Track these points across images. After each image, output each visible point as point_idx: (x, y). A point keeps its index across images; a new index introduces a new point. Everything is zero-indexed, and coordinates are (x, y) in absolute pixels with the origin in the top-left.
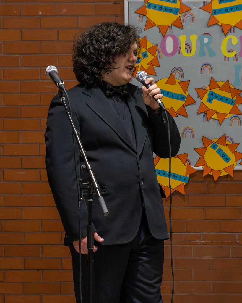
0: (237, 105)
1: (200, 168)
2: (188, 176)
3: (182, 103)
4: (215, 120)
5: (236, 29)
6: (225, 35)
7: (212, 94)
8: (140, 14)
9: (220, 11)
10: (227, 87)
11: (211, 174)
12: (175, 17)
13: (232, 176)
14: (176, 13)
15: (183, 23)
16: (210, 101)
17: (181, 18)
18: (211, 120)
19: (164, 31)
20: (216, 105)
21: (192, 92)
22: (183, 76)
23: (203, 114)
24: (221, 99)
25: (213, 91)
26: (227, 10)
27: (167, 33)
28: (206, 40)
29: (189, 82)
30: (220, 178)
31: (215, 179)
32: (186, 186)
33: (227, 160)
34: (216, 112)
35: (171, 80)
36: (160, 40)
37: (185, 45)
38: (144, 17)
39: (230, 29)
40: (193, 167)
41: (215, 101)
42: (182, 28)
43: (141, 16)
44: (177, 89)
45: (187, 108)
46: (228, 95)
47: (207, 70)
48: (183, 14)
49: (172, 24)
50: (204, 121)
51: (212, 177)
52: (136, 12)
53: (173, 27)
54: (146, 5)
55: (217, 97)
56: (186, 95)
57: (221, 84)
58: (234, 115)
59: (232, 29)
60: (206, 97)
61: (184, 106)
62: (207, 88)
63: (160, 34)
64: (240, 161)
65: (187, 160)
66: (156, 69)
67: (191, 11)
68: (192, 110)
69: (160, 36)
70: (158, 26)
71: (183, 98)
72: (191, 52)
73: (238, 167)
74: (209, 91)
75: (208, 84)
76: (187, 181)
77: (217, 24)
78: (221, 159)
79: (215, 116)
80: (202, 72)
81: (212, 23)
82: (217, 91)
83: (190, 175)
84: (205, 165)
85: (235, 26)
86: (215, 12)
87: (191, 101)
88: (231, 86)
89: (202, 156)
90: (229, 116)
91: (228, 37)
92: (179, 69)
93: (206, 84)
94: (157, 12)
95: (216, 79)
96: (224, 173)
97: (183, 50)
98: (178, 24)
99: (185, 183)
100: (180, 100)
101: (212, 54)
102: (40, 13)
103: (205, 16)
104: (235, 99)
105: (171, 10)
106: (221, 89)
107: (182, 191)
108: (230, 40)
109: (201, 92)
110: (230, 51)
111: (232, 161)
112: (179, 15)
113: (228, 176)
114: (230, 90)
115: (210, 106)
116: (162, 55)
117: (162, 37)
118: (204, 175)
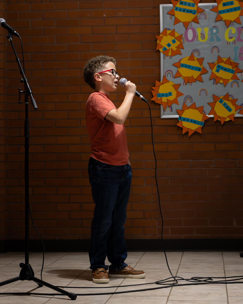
0: (236, 74)
1: (212, 116)
2: (204, 121)
3: (199, 73)
4: (221, 83)
5: (234, 23)
6: (227, 27)
7: (219, 66)
8: (171, 15)
9: (224, 12)
10: (229, 62)
11: (219, 120)
12: (194, 16)
13: (233, 121)
14: (194, 13)
15: (199, 20)
16: (218, 71)
17: (198, 17)
18: (219, 84)
19: (186, 25)
20: (222, 74)
21: (205, 65)
22: (199, 55)
23: (213, 80)
24: (225, 70)
25: (220, 64)
26: (228, 11)
27: (188, 27)
28: (215, 31)
29: (203, 59)
30: (225, 122)
31: (222, 123)
32: (202, 128)
33: (230, 110)
34: (222, 78)
35: (191, 58)
36: (184, 31)
37: (201, 34)
38: (173, 16)
39: (231, 23)
40: (207, 115)
41: (221, 71)
42: (198, 23)
43: (171, 16)
44: (196, 64)
45: (202, 76)
46: (230, 67)
47: (215, 50)
48: (199, 14)
49: (192, 21)
50: (214, 84)
51: (220, 122)
52: (168, 14)
53: (192, 22)
54: (174, 8)
55: (222, 68)
56: (202, 67)
57: (225, 60)
58: (234, 80)
59: (232, 23)
60: (215, 68)
61: (200, 75)
62: (216, 63)
63: (184, 27)
64: (239, 111)
65: (203, 111)
66: (182, 50)
67: (204, 12)
68: (205, 77)
69: (184, 29)
70: (183, 22)
71: (199, 70)
72: (204, 39)
73: (237, 115)
74: (217, 65)
75: (217, 59)
76: (203, 125)
77: (221, 20)
78: (226, 110)
79: (221, 81)
80: (212, 52)
81: (218, 19)
82: (222, 64)
83: (205, 121)
84: (215, 114)
85: (234, 21)
86: (220, 12)
87: (205, 72)
88: (231, 61)
89: (213, 108)
90: (231, 81)
91: (229, 28)
92: (197, 50)
93: (215, 60)
94: (182, 13)
95: (222, 56)
96: (228, 119)
97: (199, 38)
98: (196, 21)
99: (202, 126)
100: (197, 71)
101: (219, 40)
102: (105, 15)
103: (214, 15)
104: (234, 69)
105: (191, 12)
106: (226, 63)
107: (200, 132)
108: (231, 30)
109: (212, 65)
110: (230, 38)
111: (233, 111)
112: (197, 15)
113: (230, 121)
114: (231, 64)
115: (218, 74)
116: (186, 41)
117: (185, 29)
118: (214, 121)
